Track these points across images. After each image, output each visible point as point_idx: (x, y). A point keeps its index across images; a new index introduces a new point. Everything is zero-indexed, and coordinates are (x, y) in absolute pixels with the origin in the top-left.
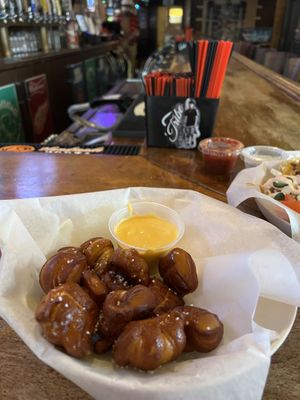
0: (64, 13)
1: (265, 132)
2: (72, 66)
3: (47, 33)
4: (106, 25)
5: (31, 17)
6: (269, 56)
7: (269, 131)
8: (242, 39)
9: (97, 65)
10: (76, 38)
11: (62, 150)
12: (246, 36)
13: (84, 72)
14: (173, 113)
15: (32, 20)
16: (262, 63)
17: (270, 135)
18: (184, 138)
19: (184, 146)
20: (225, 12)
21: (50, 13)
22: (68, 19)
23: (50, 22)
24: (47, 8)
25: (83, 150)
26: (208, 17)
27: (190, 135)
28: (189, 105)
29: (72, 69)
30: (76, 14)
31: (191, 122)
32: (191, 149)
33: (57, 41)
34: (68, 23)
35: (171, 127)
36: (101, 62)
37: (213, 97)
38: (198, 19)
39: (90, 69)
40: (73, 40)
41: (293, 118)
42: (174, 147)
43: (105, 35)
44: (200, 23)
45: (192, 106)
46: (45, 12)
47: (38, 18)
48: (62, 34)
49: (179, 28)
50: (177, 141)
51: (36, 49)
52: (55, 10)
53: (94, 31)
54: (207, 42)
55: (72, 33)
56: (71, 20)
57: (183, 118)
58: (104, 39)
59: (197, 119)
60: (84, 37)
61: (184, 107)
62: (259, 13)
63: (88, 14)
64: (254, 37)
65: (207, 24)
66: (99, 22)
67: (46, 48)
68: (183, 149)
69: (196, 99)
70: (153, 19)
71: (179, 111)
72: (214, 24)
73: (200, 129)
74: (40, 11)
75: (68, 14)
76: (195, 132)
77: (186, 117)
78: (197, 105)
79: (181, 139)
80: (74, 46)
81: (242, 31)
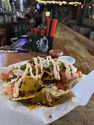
0: (12, 11)
1: (69, 48)
2: (15, 27)
3: (7, 16)
4: (26, 15)
5: (1, 11)
6: (74, 27)
7: (70, 47)
8: (67, 22)
9: (22, 27)
10: (16, 18)
11: (4, 51)
12: (69, 21)
13: (18, 29)
14: (40, 41)
15: (2, 12)
16: (72, 29)
17: (71, 49)
18: (43, 48)
19: (43, 51)
20: (62, 14)
21: (8, 10)
22: (14, 13)
23: (8, 13)
24: (7, 9)
25: (11, 51)
26: (57, 15)
27: (45, 47)
28: (45, 38)
29: (14, 28)
30: (17, 11)
31: (45, 44)
32: (46, 52)
33: (10, 19)
34: (14, 14)
35: (39, 45)
36: (24, 26)
37: (52, 36)
38: (55, 16)
39: (20, 28)
40: (15, 19)
41: (78, 44)
42: (40, 51)
43: (26, 18)
44: (55, 17)
45: (46, 39)
46: (6, 10)
47: (4, 12)
48: (12, 17)
49: (48, 18)
50: (41, 49)
51: (3, 21)
52: (10, 10)
53: (22, 17)
54: (50, 20)
55: (15, 17)
56: (15, 13)
57: (43, 42)
58: (25, 19)
59: (47, 43)
60: (19, 19)
61: (43, 39)
62: (72, 15)
63: (21, 12)
64: (71, 21)
65: (57, 17)
66: (24, 14)
67: (6, 21)
68: (43, 52)
69: (47, 37)
70: (41, 15)
71: (42, 40)
72: (59, 17)
73: (48, 46)
74: (5, 9)
75: (14, 11)
76: (47, 47)
77: (44, 42)
78: (47, 39)
79: (42, 49)
80: (15, 20)
81: (68, 20)
